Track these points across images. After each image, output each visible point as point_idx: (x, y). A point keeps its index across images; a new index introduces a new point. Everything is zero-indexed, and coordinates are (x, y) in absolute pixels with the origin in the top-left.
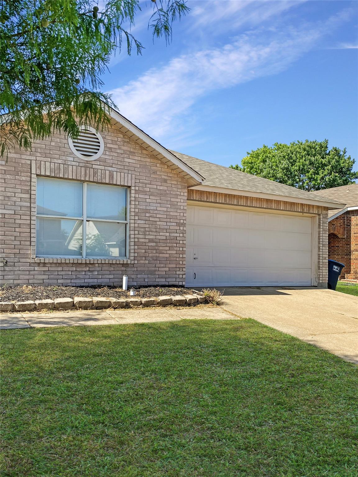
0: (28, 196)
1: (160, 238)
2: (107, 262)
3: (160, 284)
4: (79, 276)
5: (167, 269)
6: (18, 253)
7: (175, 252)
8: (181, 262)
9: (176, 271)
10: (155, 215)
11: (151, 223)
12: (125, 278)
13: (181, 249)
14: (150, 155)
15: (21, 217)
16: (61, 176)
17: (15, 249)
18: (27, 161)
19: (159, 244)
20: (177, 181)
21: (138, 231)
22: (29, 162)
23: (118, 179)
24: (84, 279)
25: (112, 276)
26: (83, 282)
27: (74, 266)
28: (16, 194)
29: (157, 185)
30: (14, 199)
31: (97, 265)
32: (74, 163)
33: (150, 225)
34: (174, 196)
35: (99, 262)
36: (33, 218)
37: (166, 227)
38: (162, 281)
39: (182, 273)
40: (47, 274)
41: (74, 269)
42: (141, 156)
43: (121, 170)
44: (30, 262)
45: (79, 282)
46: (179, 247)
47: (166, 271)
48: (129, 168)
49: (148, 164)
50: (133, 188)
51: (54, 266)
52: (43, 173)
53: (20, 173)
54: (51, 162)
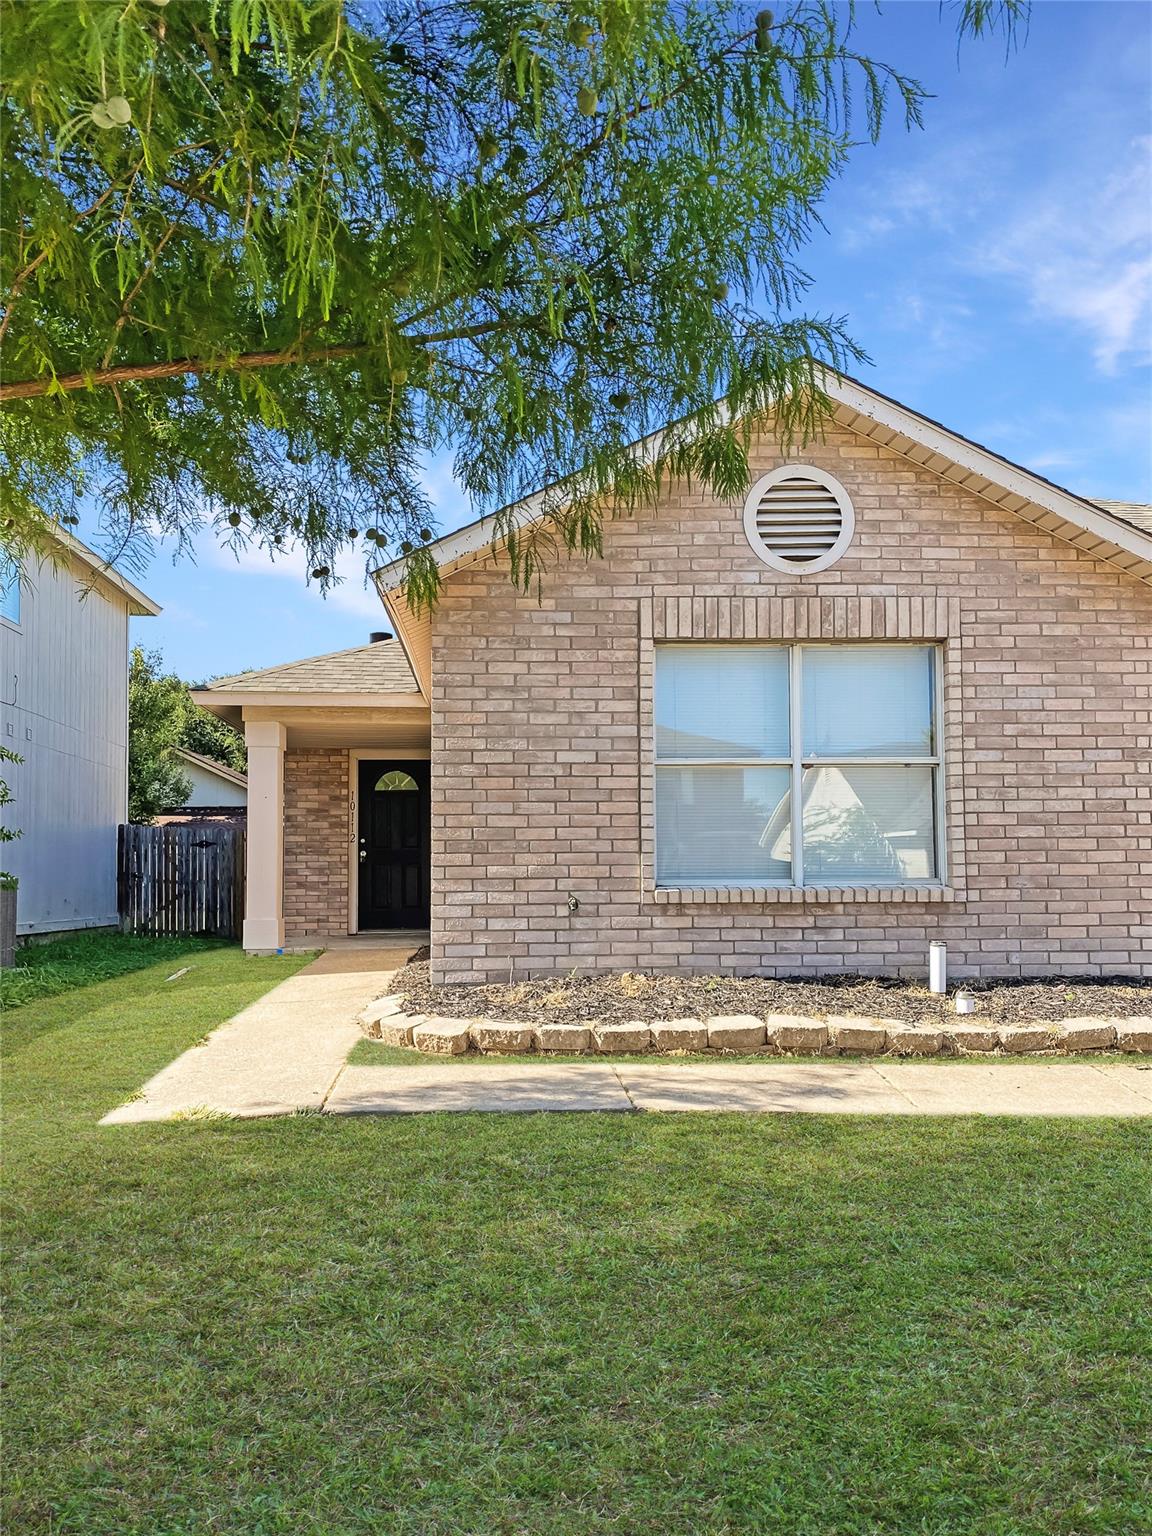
0: (631, 706)
1: (1058, 809)
2: (872, 898)
3: (1069, 971)
4: (785, 945)
5: (1092, 919)
6: (608, 875)
7: (1120, 856)
8: (1148, 893)
9: (1128, 926)
10: (1037, 729)
11: (1024, 756)
12: (936, 955)
14: (1013, 523)
15: (612, 770)
16: (724, 634)
17: (598, 864)
18: (627, 602)
19: (1058, 831)
20: (1118, 600)
21: (977, 788)
22: (633, 605)
23: (902, 620)
24: (802, 954)
25: (892, 946)
26: (799, 963)
27: (767, 912)
28: (601, 704)
29: (1041, 624)
30: (595, 718)
31: (840, 909)
32: (761, 590)
33: (1021, 765)
34: (1106, 655)
35: (848, 898)
36: (645, 771)
37: (1083, 767)
38: (1077, 964)
39: (1151, 931)
40: (689, 937)
41: (769, 922)
42: (979, 531)
43: (910, 587)
44: (639, 904)
45: (788, 965)
46: (1138, 838)
47: (1088, 926)
48: (939, 578)
49: (1003, 554)
50: (954, 643)
51: (708, 912)
52: (672, 634)
53: (609, 640)
54: (692, 597)
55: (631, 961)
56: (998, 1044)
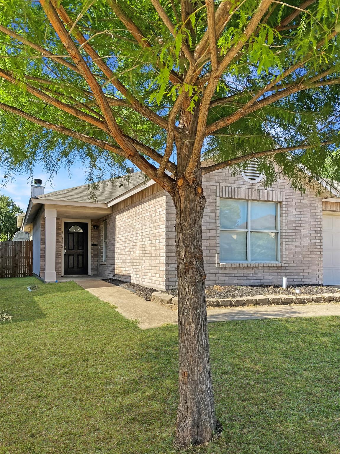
0: (214, 214)
1: (303, 244)
3: (305, 283)
4: (248, 277)
5: (310, 271)
7: (314, 256)
8: (320, 265)
9: (316, 272)
10: (299, 225)
11: (297, 231)
12: (285, 279)
13: (319, 253)
15: (210, 231)
16: (236, 197)
19: (303, 250)
20: (315, 195)
21: (288, 239)
22: (215, 188)
23: (273, 196)
24: (252, 280)
25: (270, 278)
27: (245, 269)
28: (207, 213)
31: (260, 268)
32: (244, 186)
33: (296, 234)
34: (313, 208)
35: (262, 266)
36: (218, 232)
37: (308, 235)
38: (306, 281)
39: (321, 273)
40: (227, 276)
43: (275, 188)
44: (216, 267)
46: (318, 251)
48: (281, 187)
50: (284, 203)
51: (232, 269)
52: (224, 196)
53: (209, 197)
54: (229, 187)
55: (214, 282)
56: (313, 300)
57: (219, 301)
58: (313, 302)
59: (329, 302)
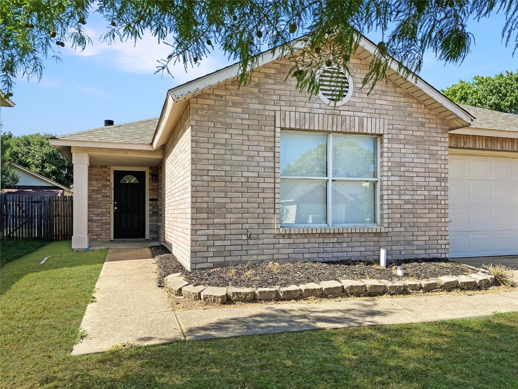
0: (271, 154)
1: (417, 198)
2: (357, 231)
3: (419, 257)
4: (327, 249)
5: (427, 238)
6: (262, 222)
7: (435, 216)
8: (443, 229)
9: (437, 240)
10: (411, 169)
11: (407, 179)
12: (383, 253)
13: (443, 211)
14: (405, 93)
15: (264, 180)
16: (307, 127)
17: (258, 218)
18: (270, 112)
19: (417, 206)
20: (437, 124)
21: (392, 190)
22: (273, 113)
23: (368, 128)
24: (333, 252)
25: (363, 249)
26: (331, 256)
27: (321, 236)
28: (260, 153)
29: (413, 131)
30: (257, 159)
31: (346, 235)
32: (320, 111)
33: (406, 182)
34: (433, 143)
35: (349, 231)
36: (278, 180)
37: (425, 184)
38: (421, 254)
39: (445, 242)
40: (292, 247)
41: (321, 240)
42: (394, 95)
43: (371, 114)
44: (274, 234)
45: (328, 256)
46: (441, 209)
47: (425, 241)
48: (381, 111)
49: (402, 104)
50: (386, 136)
51: (300, 237)
52: (287, 126)
53: (263, 127)
54: (296, 112)
55: (271, 257)
56: (421, 288)
57: (257, 292)
58: (421, 291)
59: (449, 291)
